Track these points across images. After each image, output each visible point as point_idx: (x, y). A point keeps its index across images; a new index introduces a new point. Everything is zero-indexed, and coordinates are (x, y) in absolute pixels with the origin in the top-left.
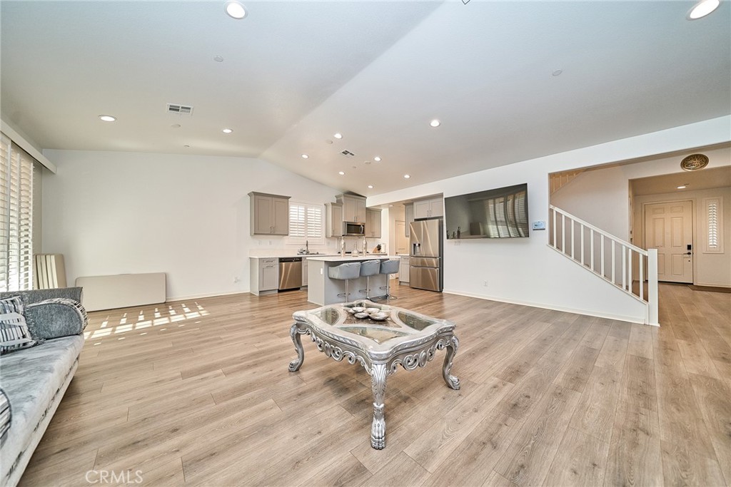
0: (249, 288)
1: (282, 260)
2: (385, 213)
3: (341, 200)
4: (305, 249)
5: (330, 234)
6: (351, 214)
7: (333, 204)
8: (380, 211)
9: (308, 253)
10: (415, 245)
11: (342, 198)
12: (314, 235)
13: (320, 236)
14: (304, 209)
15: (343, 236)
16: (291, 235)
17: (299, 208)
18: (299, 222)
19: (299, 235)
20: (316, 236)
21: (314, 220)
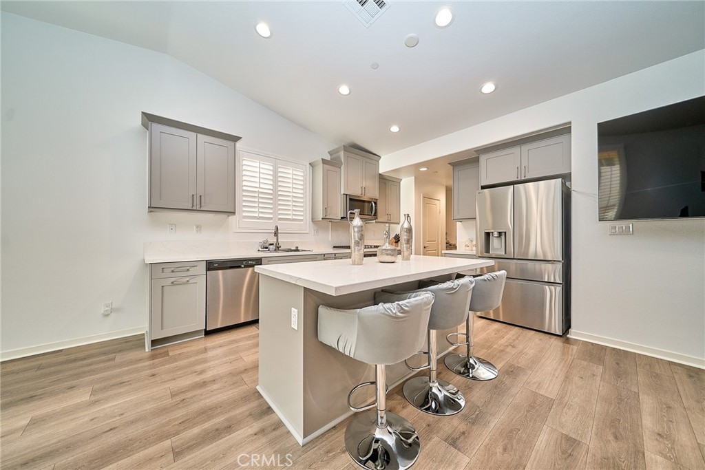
0: (147, 325)
1: (211, 266)
2: (407, 186)
3: (339, 157)
4: (273, 240)
5: (320, 215)
6: (356, 183)
7: (324, 161)
8: (398, 182)
9: (278, 248)
10: (488, 235)
11: (342, 154)
12: (290, 217)
13: (302, 218)
14: (271, 168)
15: (342, 218)
16: (244, 214)
17: (262, 166)
18: (261, 190)
19: (260, 215)
20: (294, 217)
21: (290, 190)
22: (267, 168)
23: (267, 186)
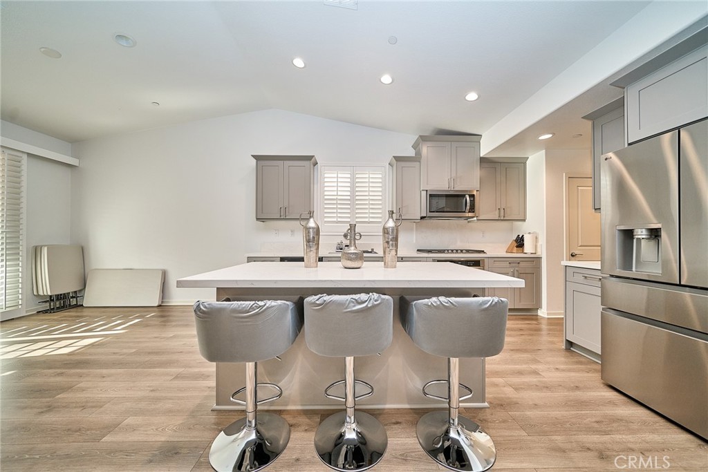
2: (536, 165)
3: (420, 149)
7: (398, 159)
10: (628, 235)
11: (421, 146)
12: (367, 220)
13: (380, 220)
14: (349, 176)
15: (422, 218)
16: (325, 220)
17: (339, 175)
18: (339, 197)
19: (339, 220)
20: (371, 220)
21: (367, 194)
22: (345, 176)
23: (345, 192)
